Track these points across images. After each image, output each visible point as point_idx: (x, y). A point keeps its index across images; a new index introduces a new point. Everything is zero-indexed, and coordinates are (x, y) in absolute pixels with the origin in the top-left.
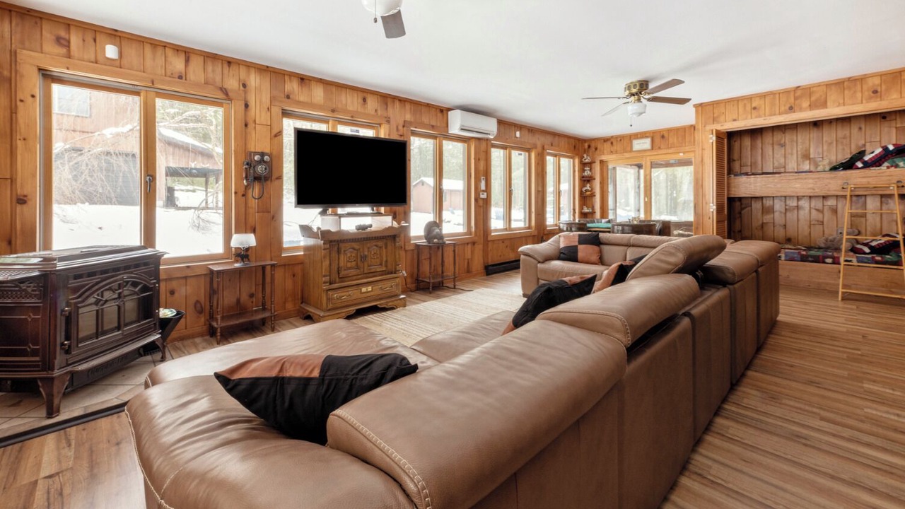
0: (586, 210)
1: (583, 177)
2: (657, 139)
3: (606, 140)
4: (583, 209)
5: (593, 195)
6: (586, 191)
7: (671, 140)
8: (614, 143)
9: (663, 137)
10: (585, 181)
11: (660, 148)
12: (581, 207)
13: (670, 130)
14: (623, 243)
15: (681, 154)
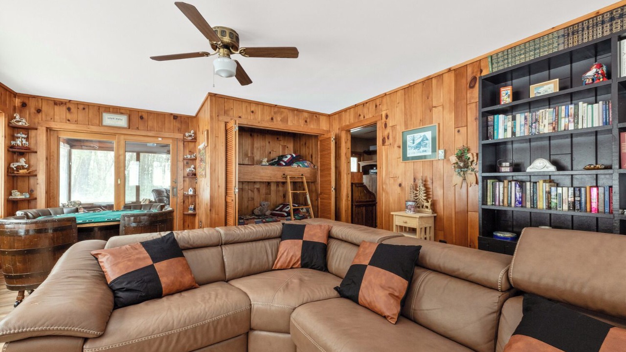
0: (17, 195)
1: (12, 147)
2: (135, 119)
3: (57, 103)
4: (11, 194)
5: (32, 175)
6: (18, 168)
7: (150, 123)
8: (72, 110)
9: (142, 118)
10: (14, 153)
11: (138, 128)
12: (8, 192)
13: (150, 113)
14: (211, 243)
15: (160, 139)
